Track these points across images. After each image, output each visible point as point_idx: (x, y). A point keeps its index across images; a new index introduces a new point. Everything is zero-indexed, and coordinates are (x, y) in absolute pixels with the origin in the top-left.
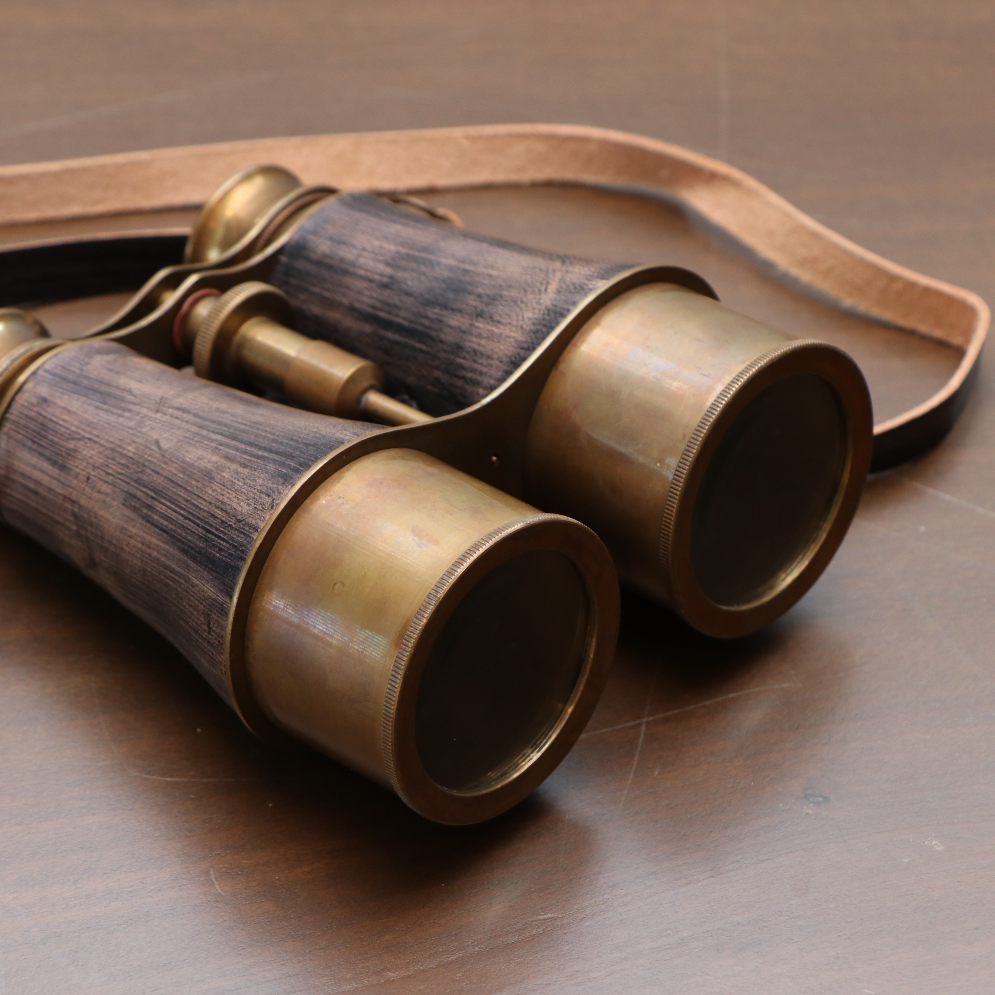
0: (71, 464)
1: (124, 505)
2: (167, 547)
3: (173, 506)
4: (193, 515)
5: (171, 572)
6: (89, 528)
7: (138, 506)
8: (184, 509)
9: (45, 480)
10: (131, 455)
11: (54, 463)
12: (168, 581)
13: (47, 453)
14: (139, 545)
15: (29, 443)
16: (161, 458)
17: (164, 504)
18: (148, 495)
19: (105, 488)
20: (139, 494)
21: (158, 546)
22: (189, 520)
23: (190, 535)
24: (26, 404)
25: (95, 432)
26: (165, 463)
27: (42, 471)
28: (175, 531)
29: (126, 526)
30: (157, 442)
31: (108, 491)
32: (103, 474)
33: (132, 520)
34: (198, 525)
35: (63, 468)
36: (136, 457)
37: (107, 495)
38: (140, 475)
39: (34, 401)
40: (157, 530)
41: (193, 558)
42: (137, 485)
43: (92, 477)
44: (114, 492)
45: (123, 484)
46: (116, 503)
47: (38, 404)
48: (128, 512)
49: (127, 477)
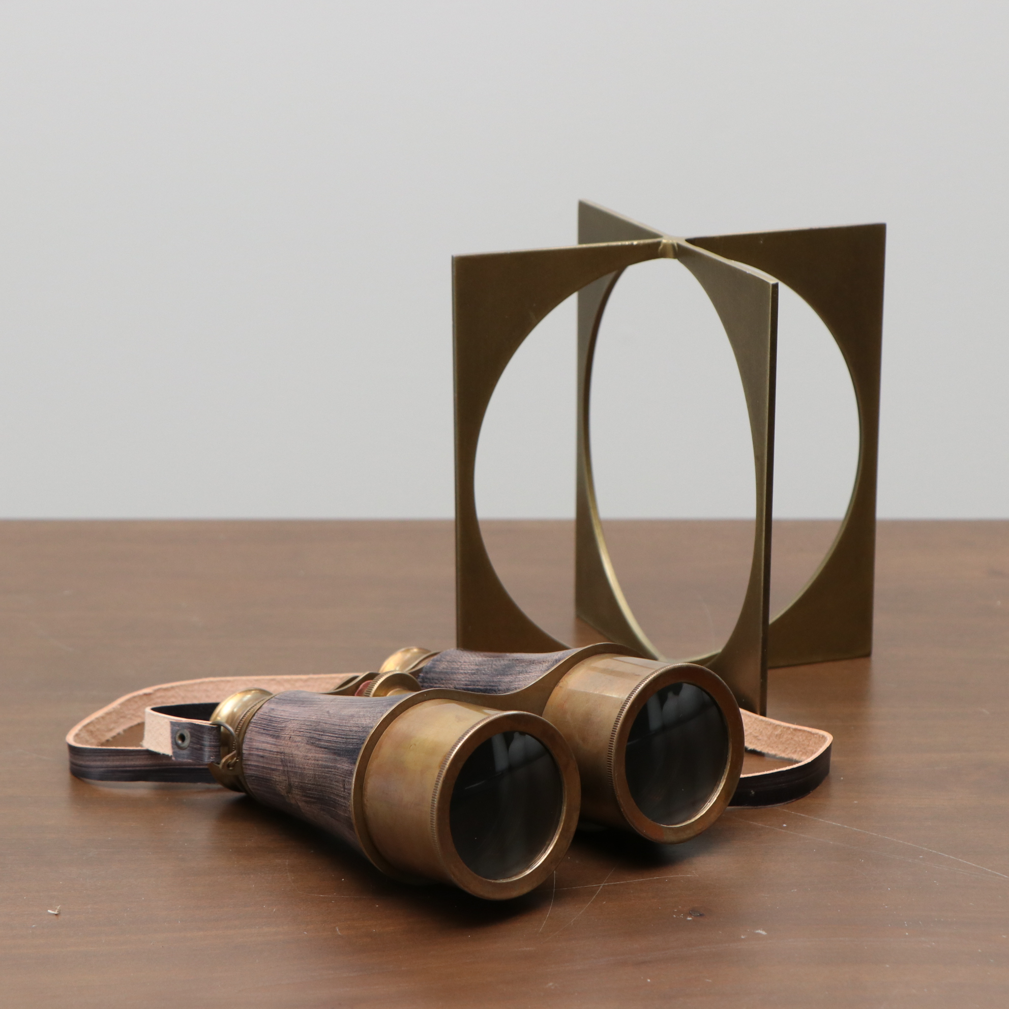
0: (282, 734)
1: (307, 744)
2: (327, 756)
3: (332, 735)
4: (341, 735)
5: (327, 768)
6: (289, 764)
7: (314, 742)
8: (337, 734)
9: (268, 747)
10: (313, 720)
11: (273, 736)
12: (326, 774)
13: (271, 733)
14: (313, 762)
15: (262, 731)
16: (329, 717)
17: (327, 736)
18: (320, 734)
19: (298, 739)
20: (315, 735)
21: (321, 757)
22: (339, 737)
23: (339, 744)
24: (262, 713)
25: (297, 716)
26: (331, 718)
27: (268, 743)
28: (330, 746)
29: (307, 754)
30: (328, 712)
31: (300, 739)
32: (298, 732)
33: (311, 750)
34: (343, 738)
35: (278, 737)
36: (316, 720)
37: (299, 742)
38: (317, 727)
39: (267, 711)
40: (323, 749)
41: (339, 755)
42: (314, 732)
43: (292, 736)
44: (303, 739)
45: (308, 734)
46: (303, 744)
47: (269, 712)
48: (308, 747)
49: (310, 730)
